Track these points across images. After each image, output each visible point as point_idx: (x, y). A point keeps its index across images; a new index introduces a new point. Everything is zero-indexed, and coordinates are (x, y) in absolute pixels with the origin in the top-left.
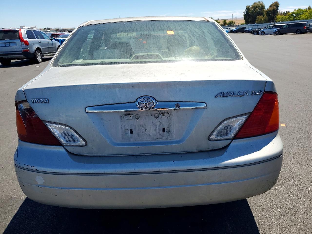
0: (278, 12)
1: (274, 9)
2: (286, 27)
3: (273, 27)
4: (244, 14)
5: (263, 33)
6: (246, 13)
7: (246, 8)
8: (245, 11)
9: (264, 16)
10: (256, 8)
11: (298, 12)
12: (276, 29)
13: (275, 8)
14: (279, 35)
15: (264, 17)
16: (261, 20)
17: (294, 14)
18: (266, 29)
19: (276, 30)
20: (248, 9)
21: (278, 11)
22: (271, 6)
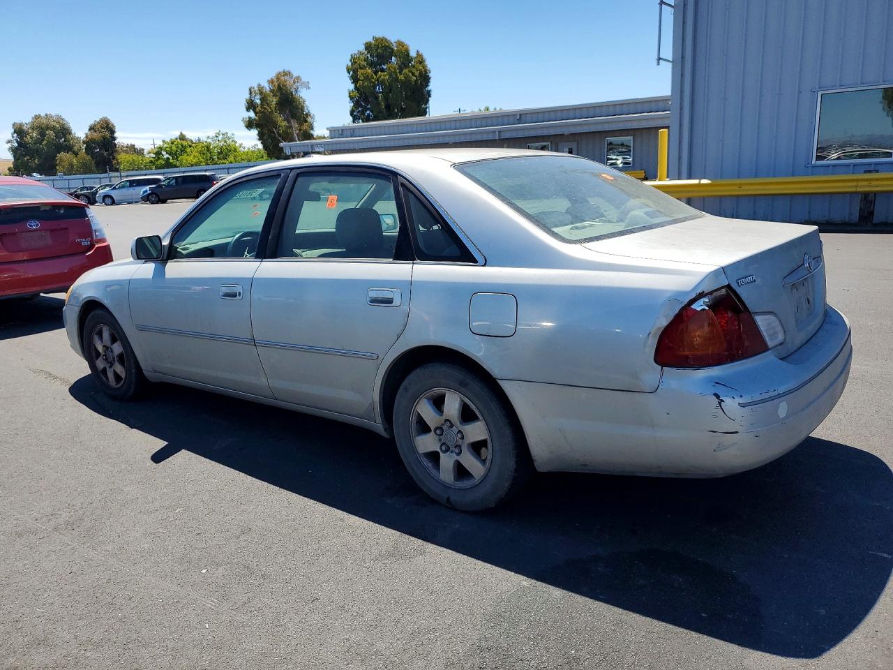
0: (115, 145)
1: (104, 138)
2: (169, 182)
3: (134, 184)
4: (9, 145)
5: (108, 200)
6: (16, 145)
7: (12, 130)
8: (13, 137)
9: (76, 154)
10: (47, 132)
11: (171, 147)
12: (144, 189)
13: (107, 134)
14: (157, 203)
15: (76, 157)
16: (71, 165)
17: (164, 153)
18: (115, 188)
19: (146, 191)
20: (19, 131)
21: (116, 142)
22: (92, 128)
